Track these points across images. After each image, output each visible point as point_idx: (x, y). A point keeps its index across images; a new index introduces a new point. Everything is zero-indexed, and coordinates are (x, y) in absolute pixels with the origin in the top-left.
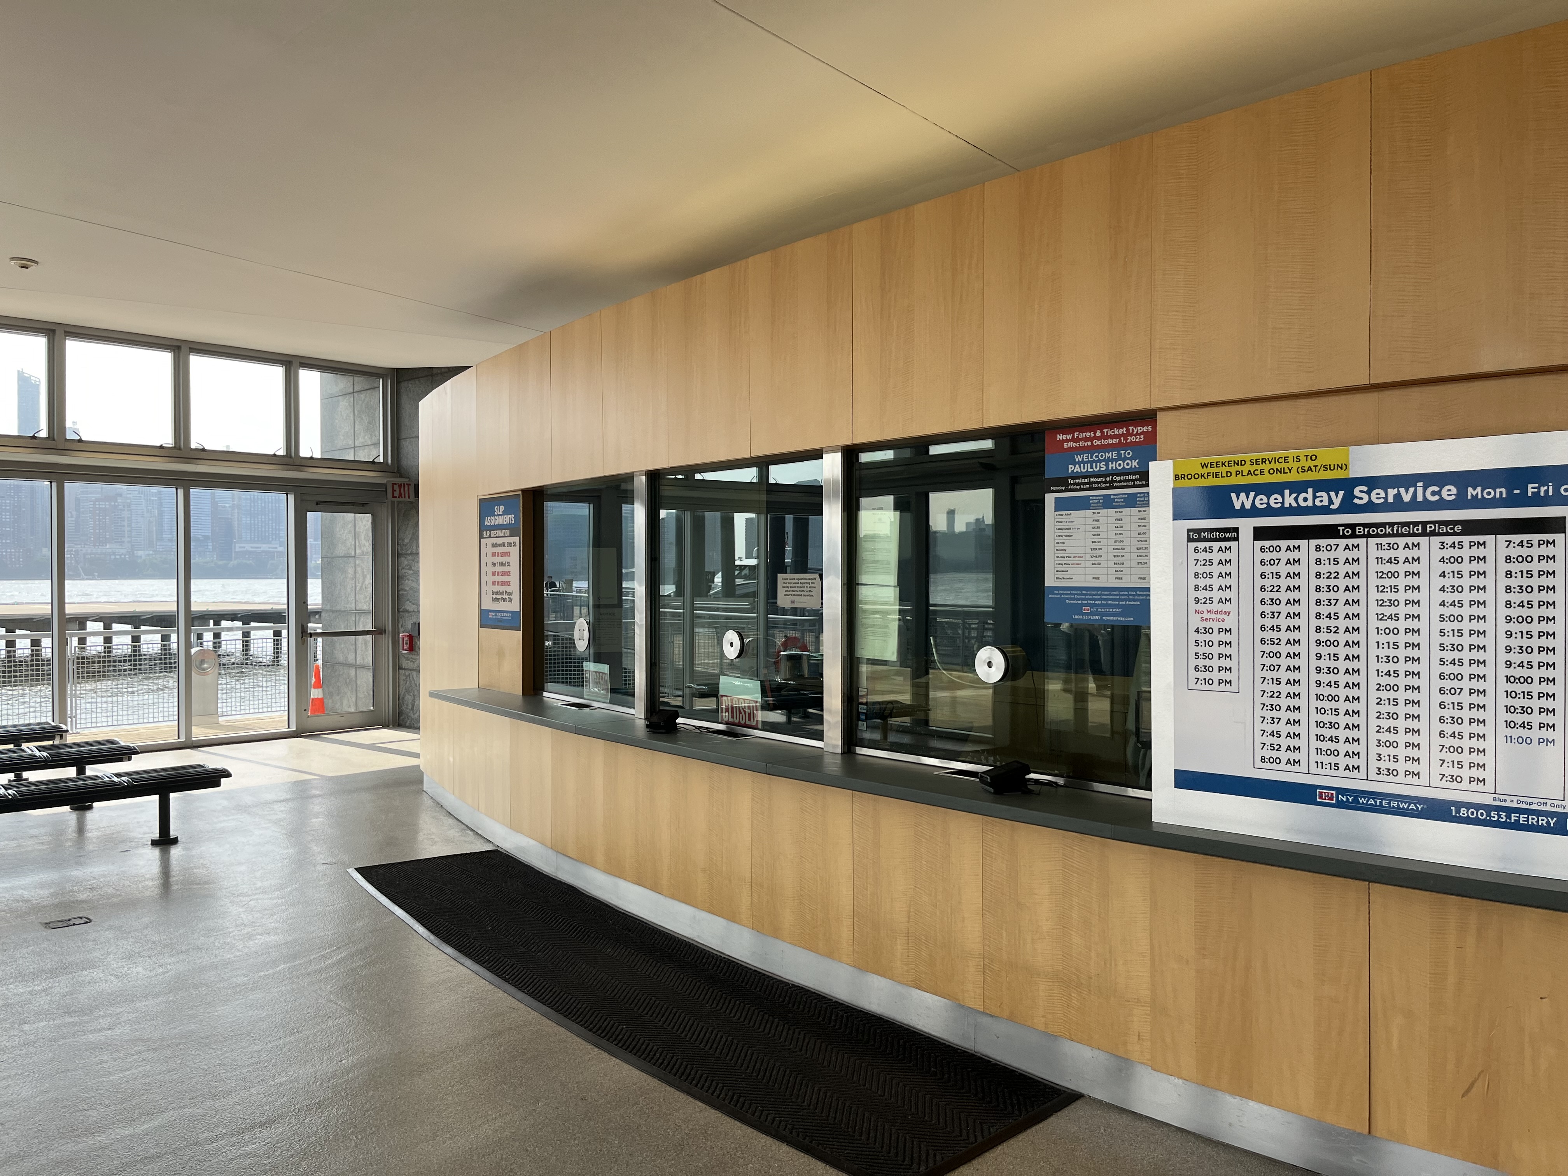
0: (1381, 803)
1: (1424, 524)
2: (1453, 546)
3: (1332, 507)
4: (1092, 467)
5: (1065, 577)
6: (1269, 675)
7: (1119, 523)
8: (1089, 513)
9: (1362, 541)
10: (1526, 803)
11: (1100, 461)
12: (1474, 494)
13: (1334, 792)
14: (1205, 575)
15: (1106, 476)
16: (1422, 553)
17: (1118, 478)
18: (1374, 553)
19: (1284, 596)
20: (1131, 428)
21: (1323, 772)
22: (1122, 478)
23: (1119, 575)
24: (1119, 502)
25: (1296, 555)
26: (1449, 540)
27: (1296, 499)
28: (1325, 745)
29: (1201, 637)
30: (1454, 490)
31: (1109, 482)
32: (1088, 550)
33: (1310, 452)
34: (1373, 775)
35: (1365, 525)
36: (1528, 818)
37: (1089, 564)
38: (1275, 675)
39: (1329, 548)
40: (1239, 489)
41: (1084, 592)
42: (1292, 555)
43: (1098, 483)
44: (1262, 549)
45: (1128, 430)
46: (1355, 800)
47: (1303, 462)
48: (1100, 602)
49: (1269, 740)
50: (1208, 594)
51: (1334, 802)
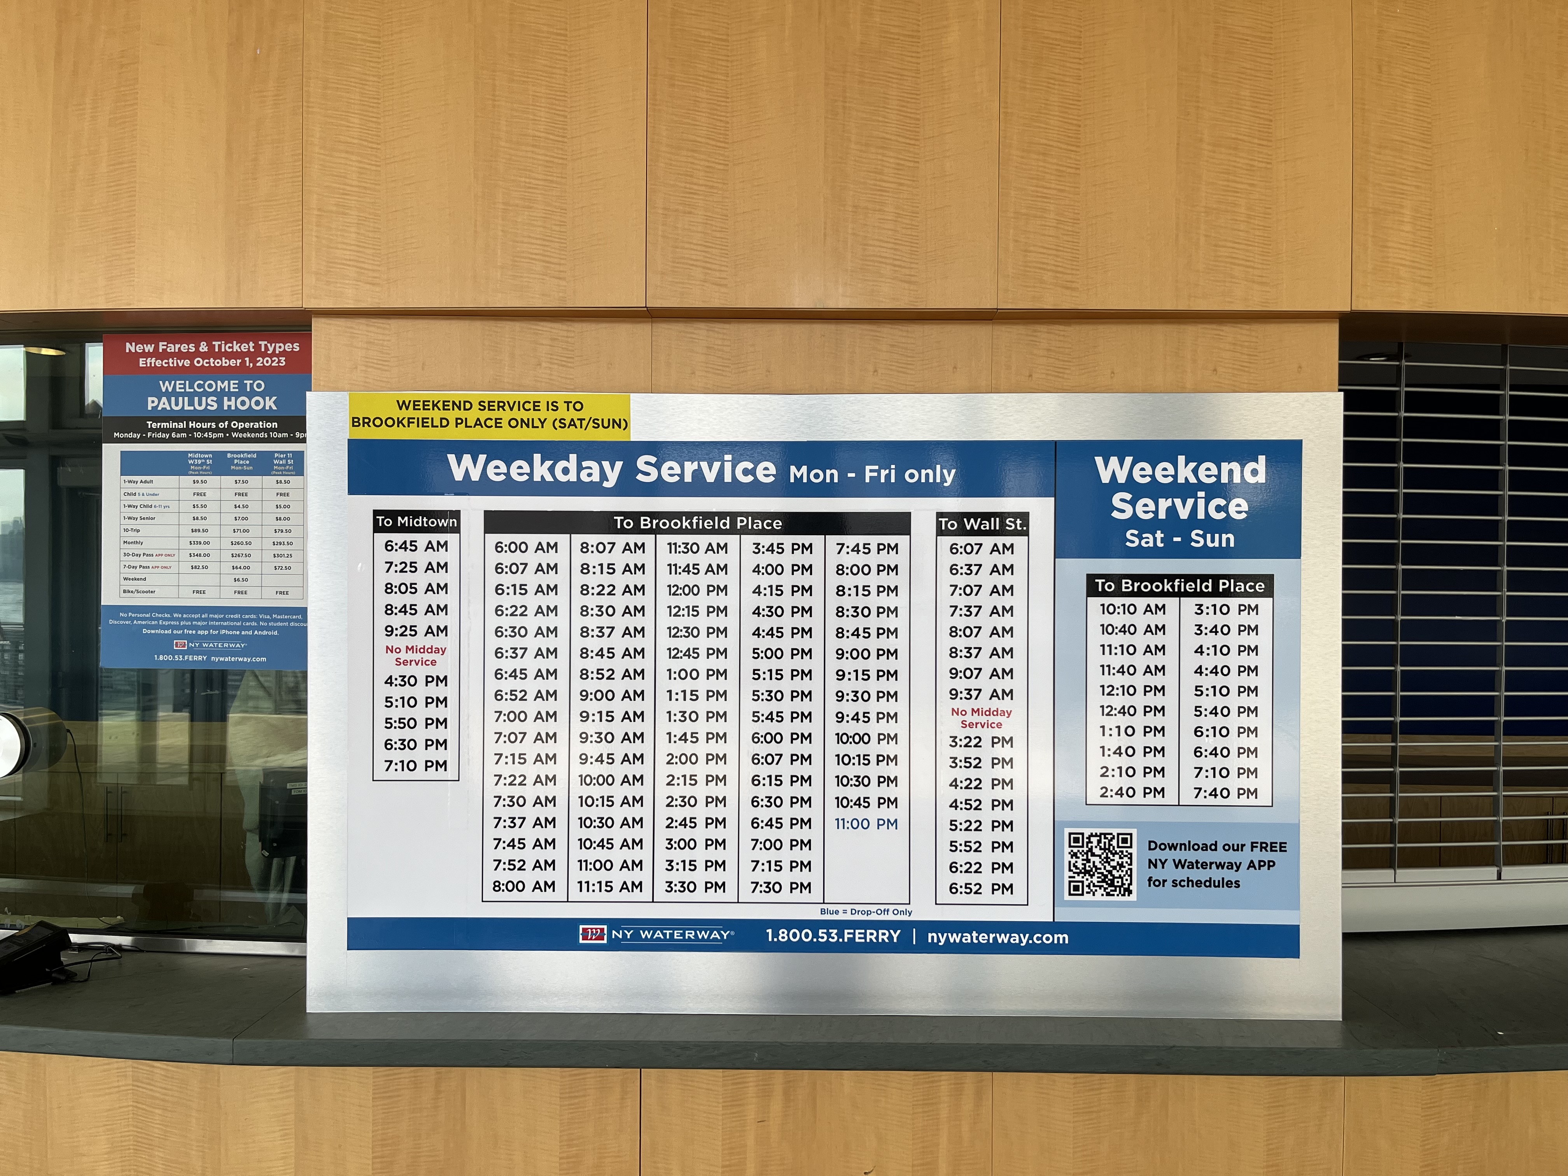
0: (672, 935)
1: (734, 516)
2: (771, 549)
3: (606, 484)
4: (191, 403)
5: (140, 589)
6: (507, 749)
7: (241, 501)
8: (186, 480)
9: (649, 539)
10: (863, 912)
11: (208, 395)
12: (799, 476)
13: (605, 927)
14: (403, 588)
15: (218, 419)
16: (729, 558)
17: (241, 426)
18: (665, 557)
19: (532, 622)
20: (263, 343)
21: (590, 896)
22: (247, 425)
23: (240, 586)
24: (242, 465)
25: (550, 558)
26: (765, 540)
27: (551, 470)
28: (592, 855)
29: (396, 692)
30: (773, 470)
31: (223, 430)
32: (185, 543)
33: (573, 396)
34: (661, 894)
35: (653, 515)
36: (865, 934)
37: (185, 567)
38: (517, 748)
39: (601, 548)
40: (460, 448)
41: (175, 615)
42: (546, 558)
43: (202, 430)
44: (498, 547)
45: (257, 347)
46: (636, 936)
47: (562, 412)
48: (206, 632)
49: (507, 854)
50: (408, 620)
51: (605, 941)
